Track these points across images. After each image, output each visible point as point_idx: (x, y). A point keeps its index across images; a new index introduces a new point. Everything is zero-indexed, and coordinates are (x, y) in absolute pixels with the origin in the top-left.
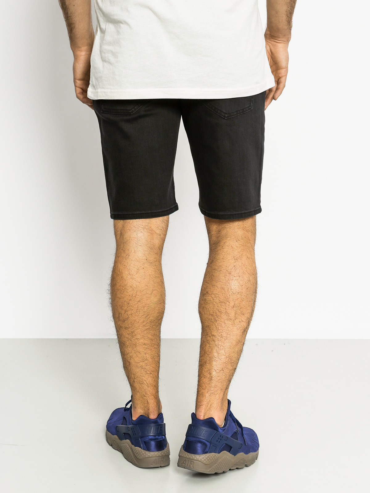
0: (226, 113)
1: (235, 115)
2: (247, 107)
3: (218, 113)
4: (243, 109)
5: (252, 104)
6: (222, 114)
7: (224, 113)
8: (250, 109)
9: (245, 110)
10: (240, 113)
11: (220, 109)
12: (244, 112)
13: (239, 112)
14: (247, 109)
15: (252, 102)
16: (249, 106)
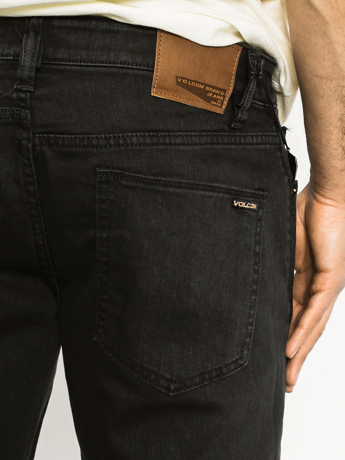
0: (172, 381)
1: (197, 385)
2: (231, 363)
3: (150, 381)
4: (220, 369)
5: (246, 352)
6: (161, 382)
7: (167, 380)
8: (241, 365)
9: (225, 370)
10: (210, 379)
11: (155, 369)
12: (223, 374)
13: (207, 376)
14: (232, 367)
15: (248, 348)
16: (237, 360)
